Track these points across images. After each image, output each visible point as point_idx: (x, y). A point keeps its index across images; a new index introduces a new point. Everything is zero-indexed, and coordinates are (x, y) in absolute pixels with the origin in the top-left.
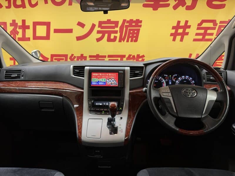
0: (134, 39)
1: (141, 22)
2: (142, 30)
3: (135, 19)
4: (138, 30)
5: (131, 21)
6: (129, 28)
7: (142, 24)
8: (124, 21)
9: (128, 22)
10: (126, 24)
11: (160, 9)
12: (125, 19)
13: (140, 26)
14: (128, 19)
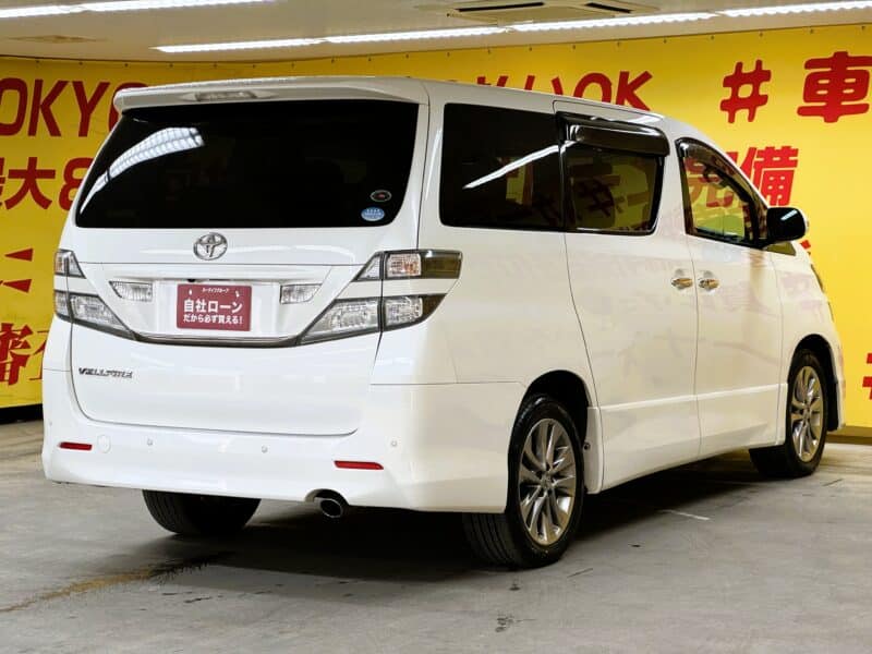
0: (780, 197)
1: (795, 153)
2: (798, 172)
3: (778, 147)
4: (790, 175)
5: (770, 152)
6: (764, 170)
7: (799, 158)
8: (752, 151)
9: (761, 154)
10: (756, 159)
11: (843, 119)
12: (753, 146)
13: (795, 164)
14: (761, 147)
